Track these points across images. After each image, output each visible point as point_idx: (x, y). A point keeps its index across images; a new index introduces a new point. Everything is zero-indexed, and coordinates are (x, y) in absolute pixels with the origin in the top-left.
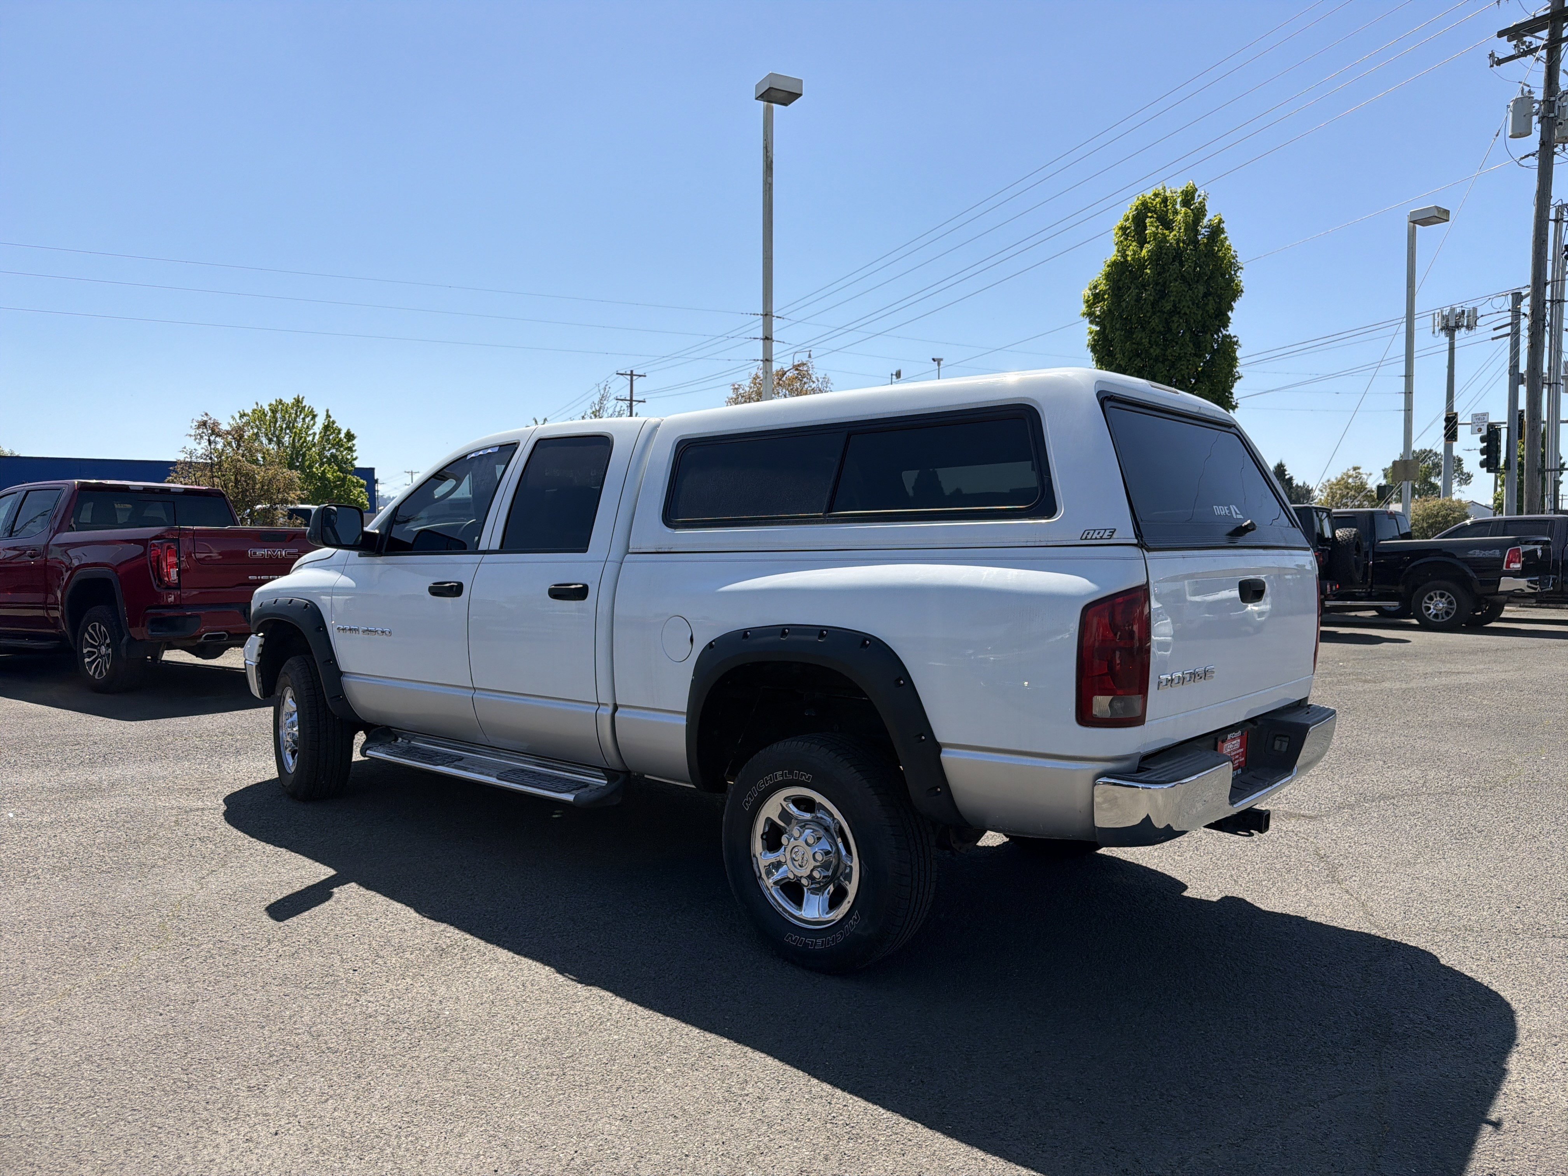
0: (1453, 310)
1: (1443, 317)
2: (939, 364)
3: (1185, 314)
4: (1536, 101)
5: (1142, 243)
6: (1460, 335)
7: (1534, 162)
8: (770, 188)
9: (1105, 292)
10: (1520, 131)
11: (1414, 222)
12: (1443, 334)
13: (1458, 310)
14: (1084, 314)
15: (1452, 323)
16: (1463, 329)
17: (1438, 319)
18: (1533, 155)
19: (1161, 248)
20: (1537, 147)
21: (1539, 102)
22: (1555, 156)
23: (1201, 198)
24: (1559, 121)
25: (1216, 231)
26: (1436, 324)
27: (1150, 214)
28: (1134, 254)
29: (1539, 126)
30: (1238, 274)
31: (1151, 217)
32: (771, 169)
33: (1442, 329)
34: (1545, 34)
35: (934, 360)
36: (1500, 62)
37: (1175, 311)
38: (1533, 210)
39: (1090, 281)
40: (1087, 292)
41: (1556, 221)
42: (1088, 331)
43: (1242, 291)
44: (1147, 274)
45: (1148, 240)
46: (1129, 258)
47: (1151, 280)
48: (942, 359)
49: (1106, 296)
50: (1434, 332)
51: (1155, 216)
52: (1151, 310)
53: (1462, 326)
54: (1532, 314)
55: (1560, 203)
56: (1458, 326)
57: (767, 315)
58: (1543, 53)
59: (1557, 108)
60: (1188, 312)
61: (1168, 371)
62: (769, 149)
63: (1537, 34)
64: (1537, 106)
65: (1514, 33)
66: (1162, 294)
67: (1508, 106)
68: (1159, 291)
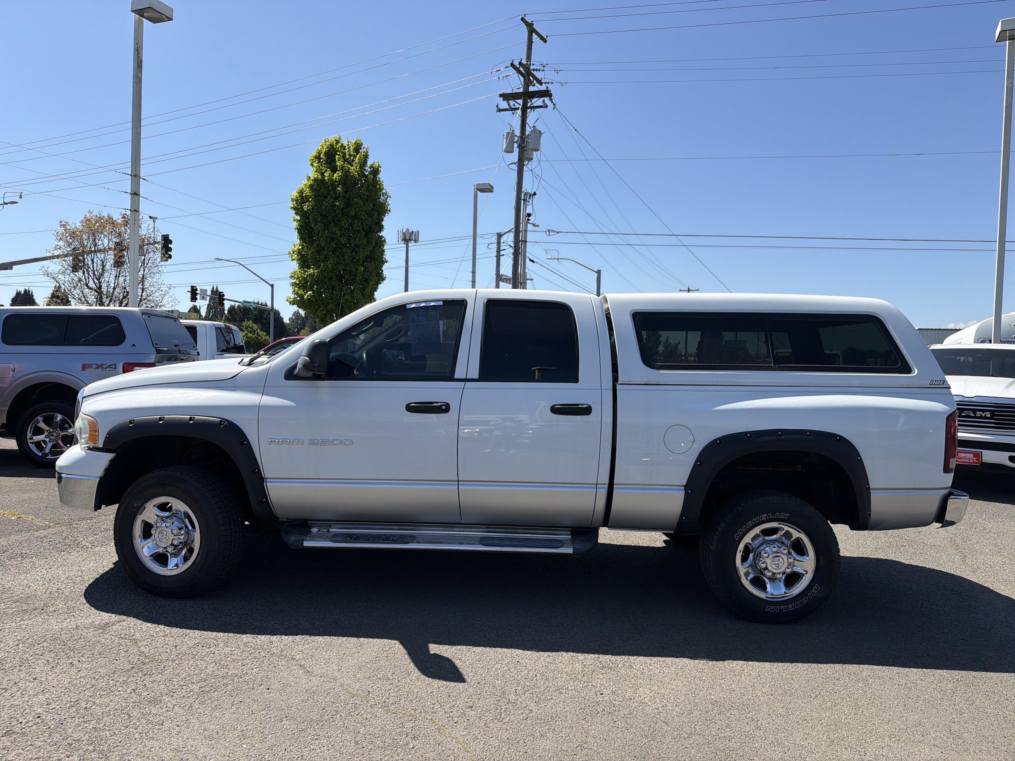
0: (408, 230)
1: (403, 233)
2: (154, 222)
3: (362, 219)
4: (516, 136)
5: (334, 170)
6: (411, 244)
7: (515, 167)
8: (140, 80)
9: (310, 197)
10: (509, 150)
11: (477, 189)
12: (403, 242)
13: (410, 231)
14: (292, 208)
15: (407, 238)
16: (413, 242)
17: (401, 234)
18: (515, 164)
19: (346, 176)
20: (517, 161)
21: (518, 137)
22: (525, 167)
23: (365, 149)
24: (525, 149)
25: (375, 171)
26: (400, 237)
27: (338, 153)
28: (330, 176)
29: (517, 150)
30: (388, 200)
31: (339, 155)
32: (141, 67)
33: (403, 240)
34: (520, 101)
35: (150, 217)
36: (500, 110)
37: (356, 216)
38: (515, 193)
39: (298, 187)
40: (295, 194)
41: (524, 200)
42: (293, 219)
43: (389, 211)
44: (339, 190)
45: (338, 169)
46: (326, 178)
47: (341, 194)
48: (156, 218)
49: (310, 199)
50: (398, 241)
51: (341, 155)
52: (341, 214)
53: (412, 240)
54: (515, 246)
55: (525, 191)
56: (410, 240)
57: (135, 176)
58: (519, 112)
59: (525, 142)
60: (364, 219)
61: (351, 253)
62: (140, 52)
63: (517, 101)
64: (516, 138)
65: (506, 97)
66: (348, 205)
67: (504, 135)
68: (346, 202)
